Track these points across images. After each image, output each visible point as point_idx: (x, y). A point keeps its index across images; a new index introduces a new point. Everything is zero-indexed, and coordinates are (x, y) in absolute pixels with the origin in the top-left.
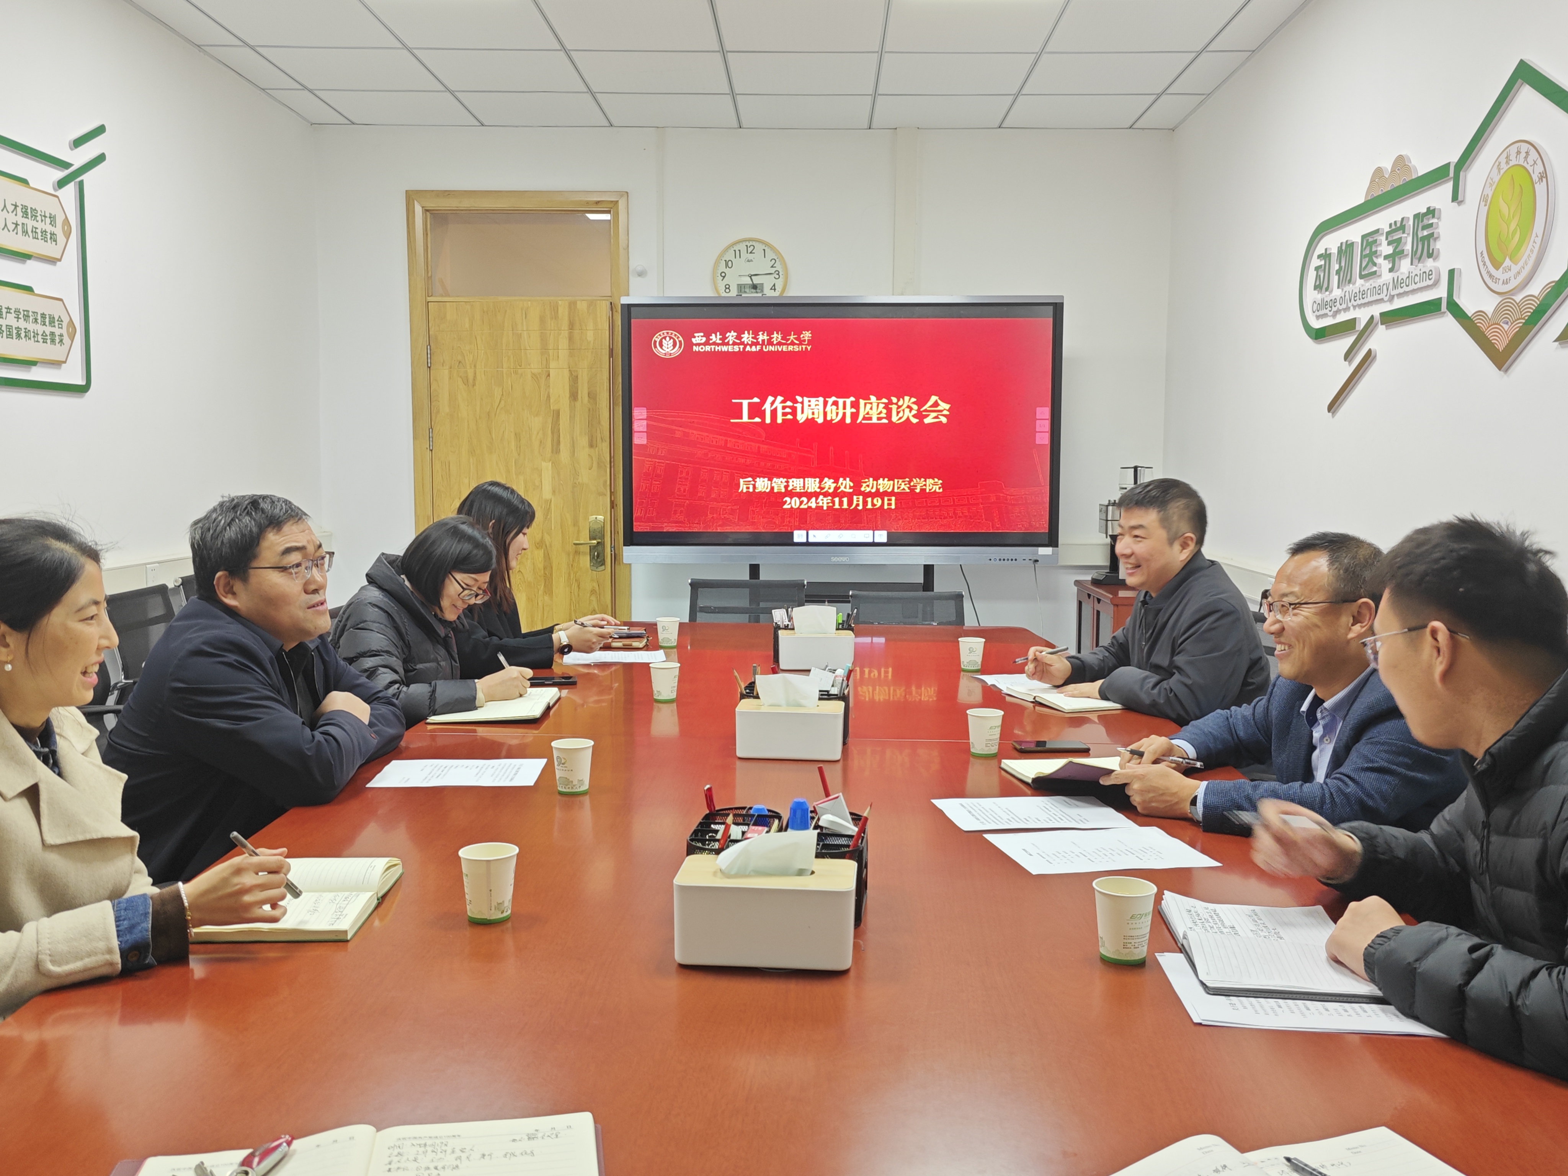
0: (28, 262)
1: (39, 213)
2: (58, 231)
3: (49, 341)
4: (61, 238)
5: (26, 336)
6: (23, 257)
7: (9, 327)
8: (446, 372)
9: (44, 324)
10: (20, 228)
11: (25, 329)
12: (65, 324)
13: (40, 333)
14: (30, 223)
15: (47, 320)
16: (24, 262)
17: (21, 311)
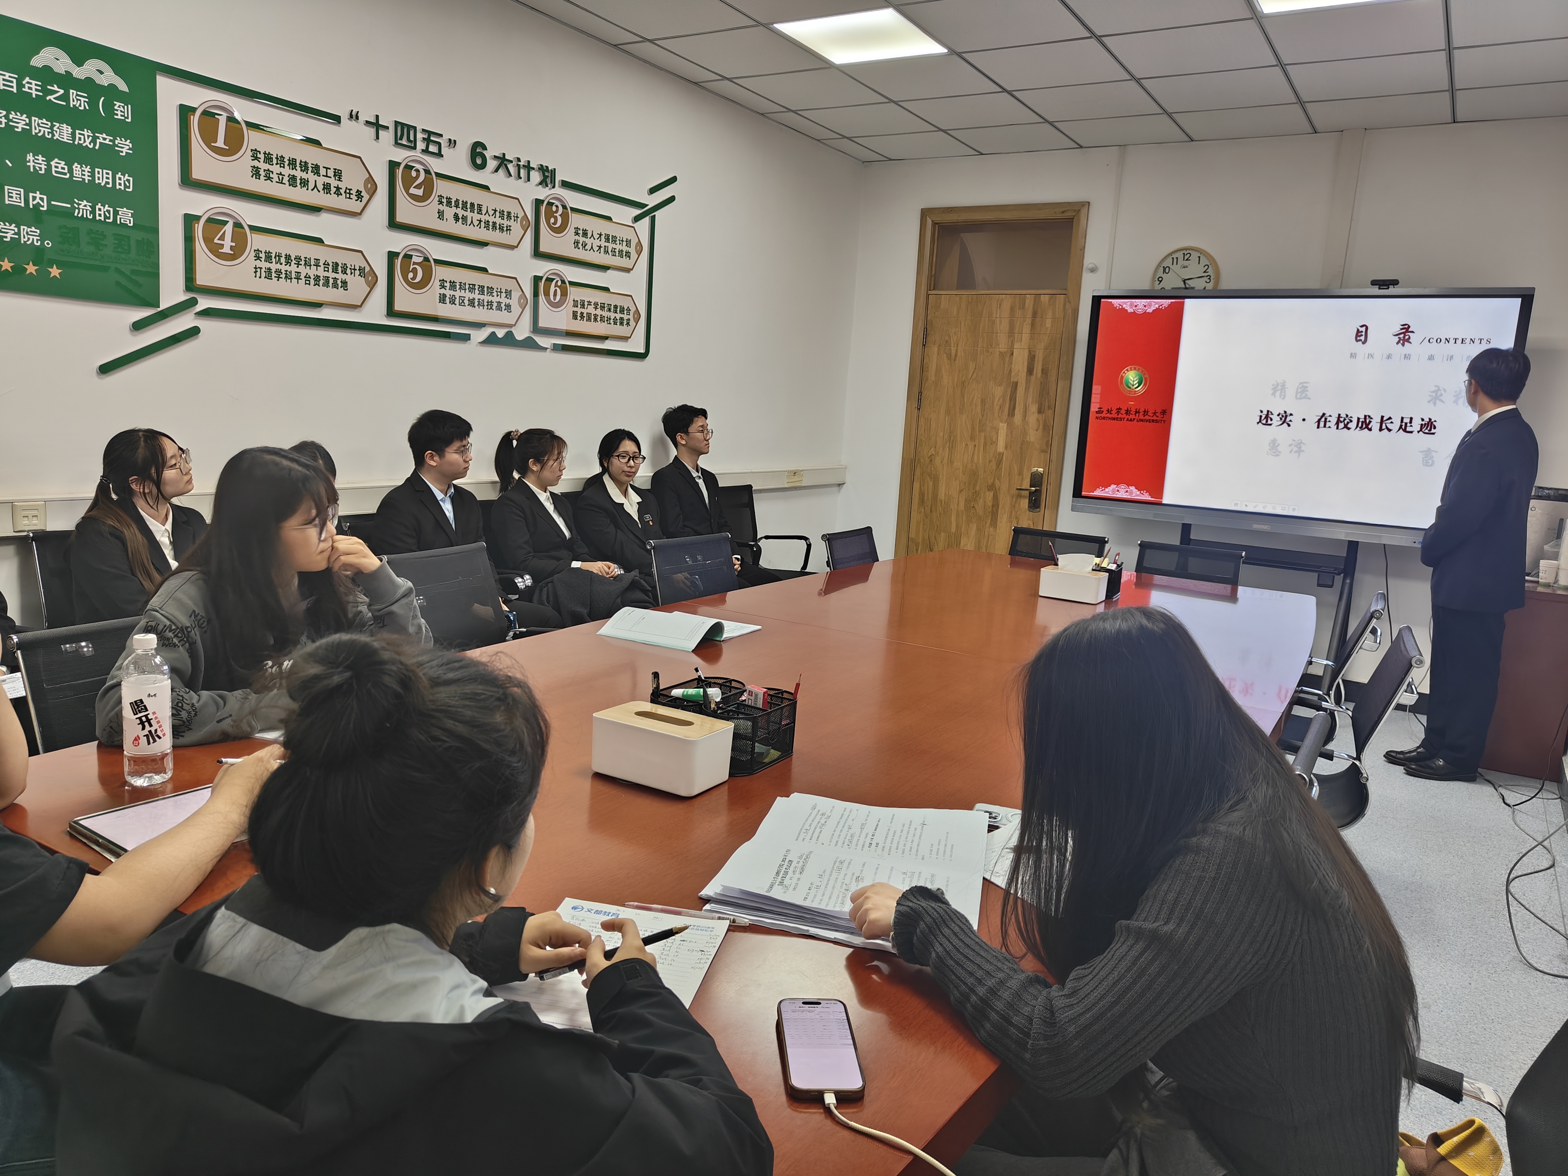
0: (609, 271)
1: (618, 238)
2: (632, 250)
3: (618, 323)
4: (634, 255)
5: (601, 320)
6: (604, 268)
7: (589, 314)
8: (936, 349)
9: (616, 312)
10: (602, 249)
11: (601, 315)
12: (632, 313)
13: (612, 318)
14: (611, 246)
15: (618, 309)
16: (606, 272)
17: (599, 303)
